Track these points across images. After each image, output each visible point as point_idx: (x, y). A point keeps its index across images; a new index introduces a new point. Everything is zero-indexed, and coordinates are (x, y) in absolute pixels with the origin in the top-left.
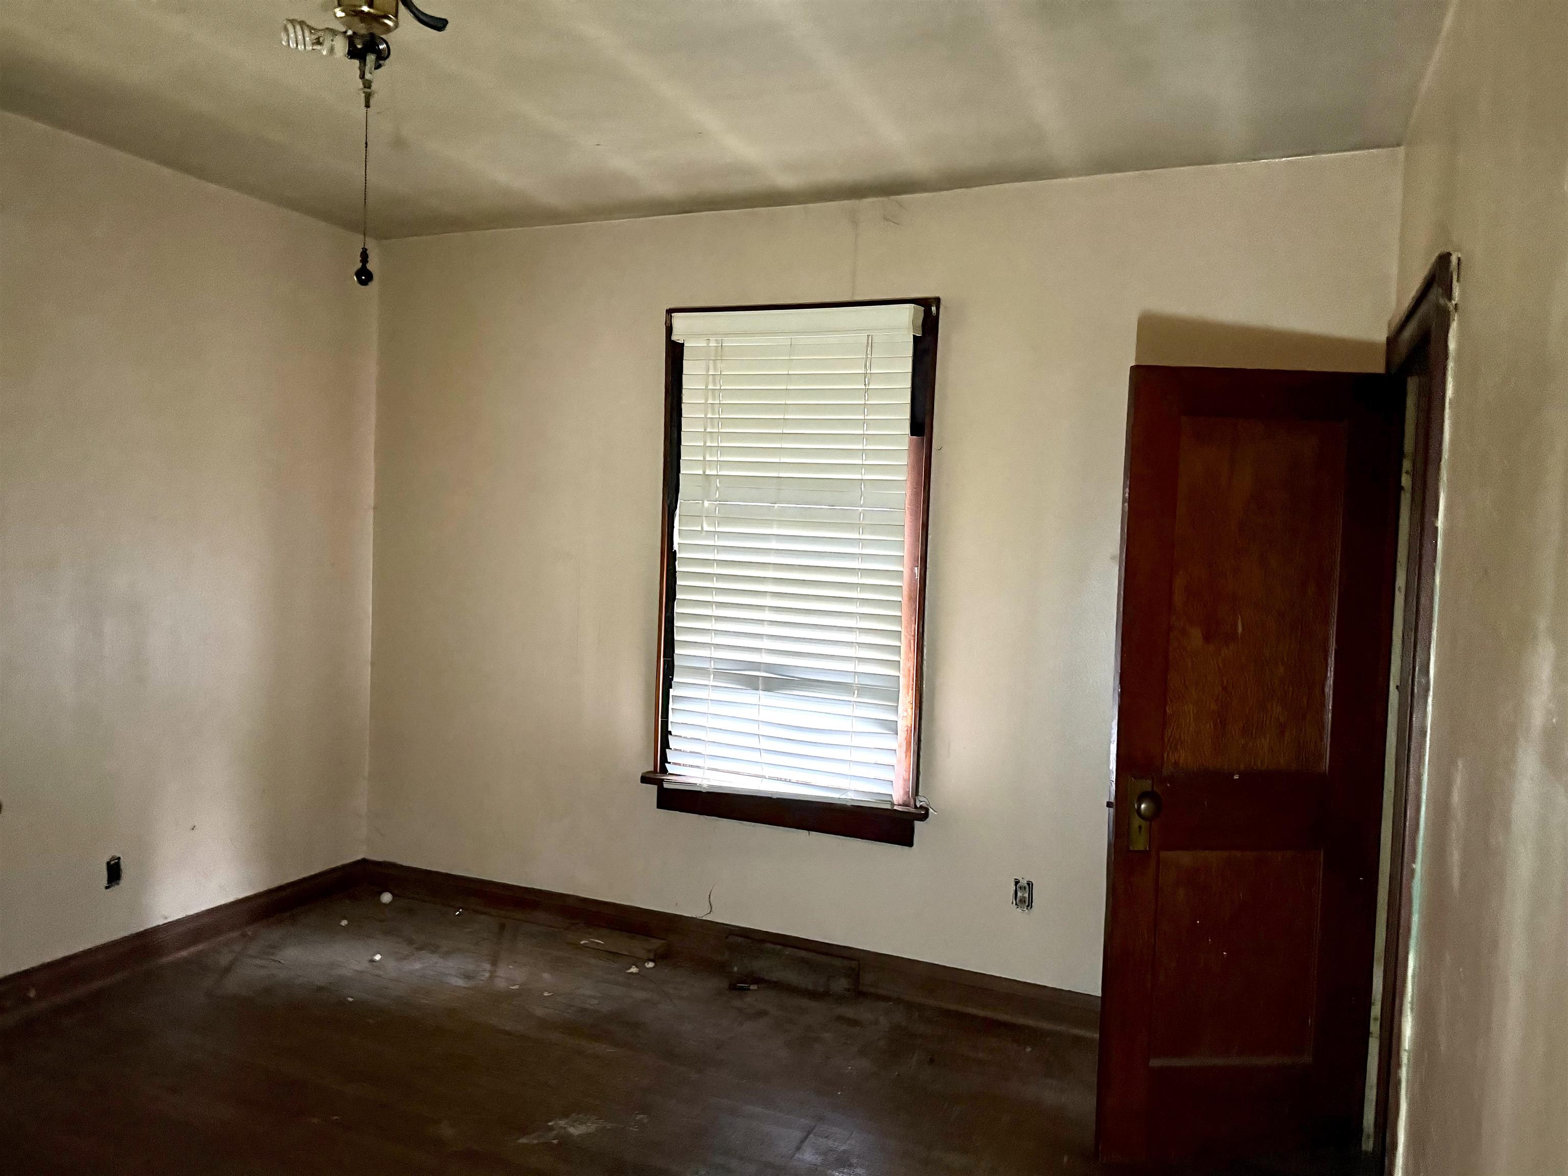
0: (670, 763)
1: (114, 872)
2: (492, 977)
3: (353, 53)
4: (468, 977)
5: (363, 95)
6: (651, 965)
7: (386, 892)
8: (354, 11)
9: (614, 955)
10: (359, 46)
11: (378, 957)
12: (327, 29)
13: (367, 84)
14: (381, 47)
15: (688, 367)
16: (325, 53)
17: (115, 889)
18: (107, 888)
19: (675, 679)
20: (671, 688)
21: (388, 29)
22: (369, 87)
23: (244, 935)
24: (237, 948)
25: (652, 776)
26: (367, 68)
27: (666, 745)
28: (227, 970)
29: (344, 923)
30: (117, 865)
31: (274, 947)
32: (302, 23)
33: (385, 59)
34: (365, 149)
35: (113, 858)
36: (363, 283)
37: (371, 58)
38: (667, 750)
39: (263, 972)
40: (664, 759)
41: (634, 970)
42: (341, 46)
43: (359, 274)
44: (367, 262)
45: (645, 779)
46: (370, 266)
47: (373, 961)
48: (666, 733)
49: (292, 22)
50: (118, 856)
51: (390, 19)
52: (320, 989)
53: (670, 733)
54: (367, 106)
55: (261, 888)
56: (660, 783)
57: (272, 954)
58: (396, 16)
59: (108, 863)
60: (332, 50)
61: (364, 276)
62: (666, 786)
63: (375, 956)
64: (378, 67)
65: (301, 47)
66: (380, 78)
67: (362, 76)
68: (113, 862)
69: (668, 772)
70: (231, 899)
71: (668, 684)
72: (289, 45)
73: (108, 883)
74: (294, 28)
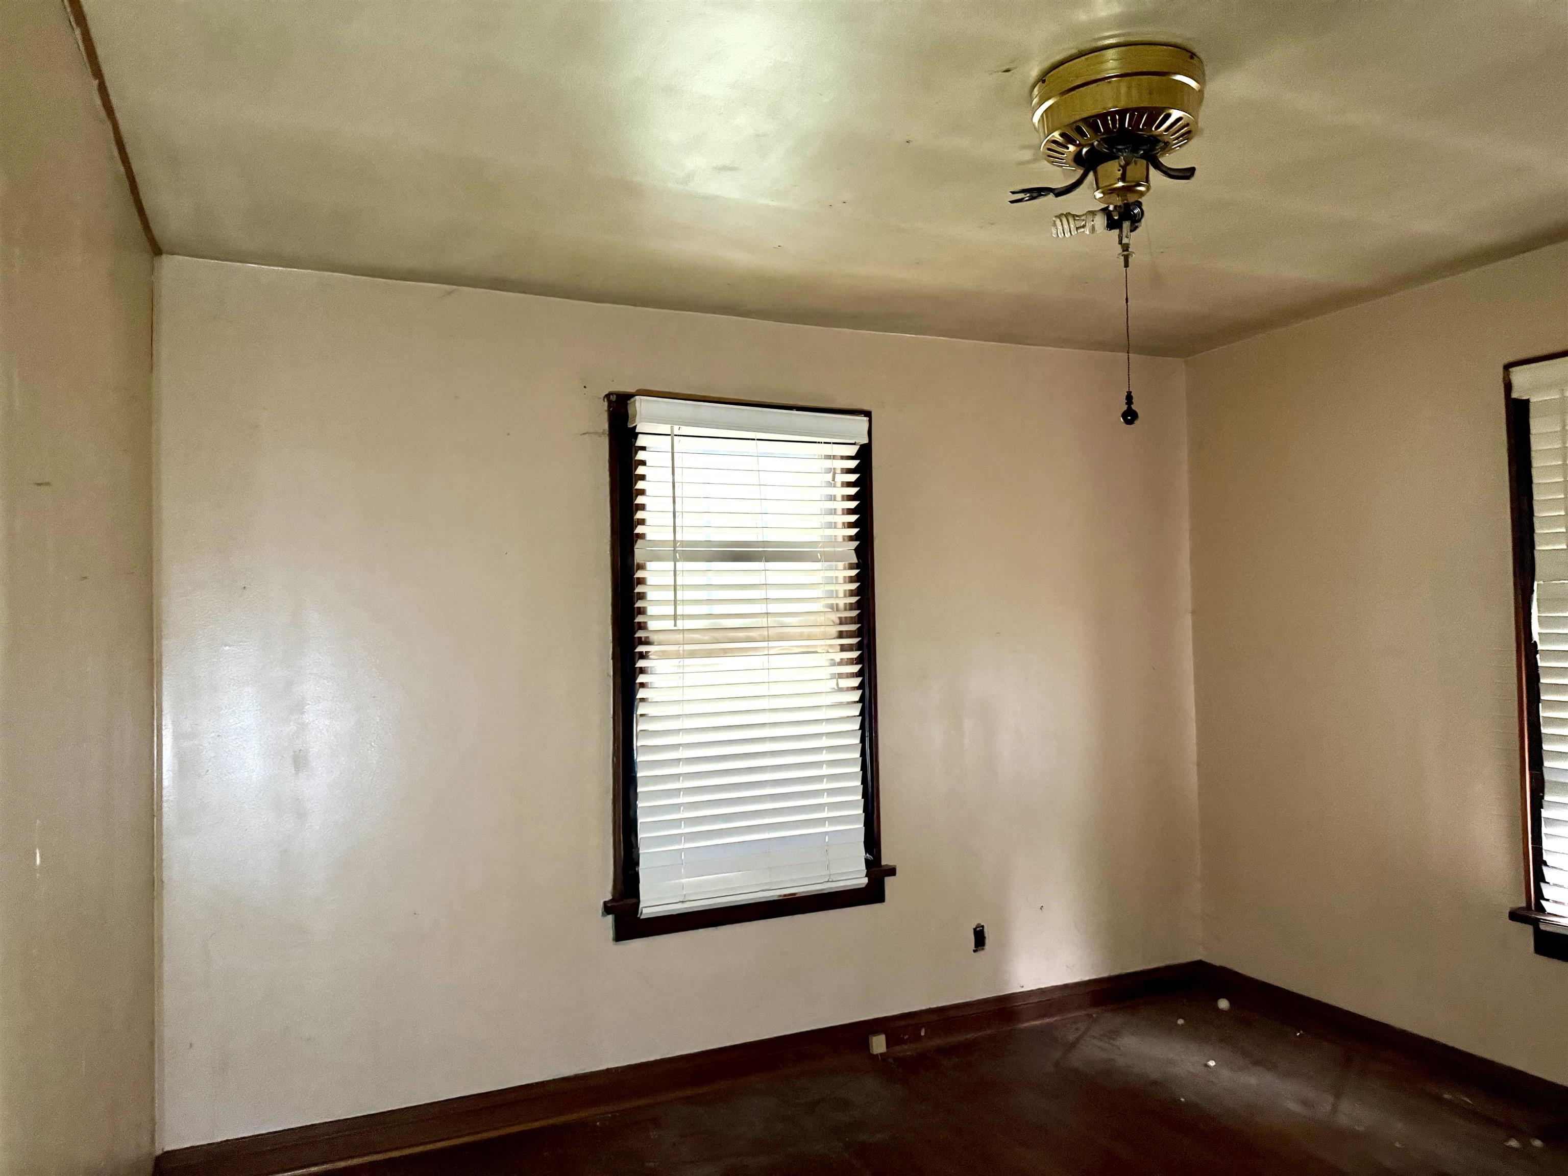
0: (1548, 900)
1: (980, 938)
2: (1335, 1110)
3: (1112, 224)
4: (1305, 1103)
5: (1123, 258)
6: (1538, 1143)
7: (1223, 998)
8: (1110, 190)
9: (1489, 1121)
10: (1116, 218)
11: (1212, 1063)
12: (1089, 211)
13: (1126, 248)
14: (1136, 211)
15: (1537, 426)
16: (1088, 232)
17: (980, 953)
18: (975, 951)
19: (1547, 798)
20: (1542, 808)
21: (1142, 194)
22: (1127, 250)
23: (1089, 1016)
24: (1082, 1027)
25: (1525, 913)
26: (1124, 234)
27: (1540, 878)
28: (1073, 1045)
29: (1181, 1022)
30: (982, 932)
31: (1113, 1034)
32: (1067, 215)
33: (1139, 221)
34: (1126, 304)
35: (979, 926)
36: (1128, 422)
37: (1126, 225)
38: (1543, 885)
39: (1104, 1055)
40: (1540, 895)
41: (1513, 1143)
42: (1100, 221)
43: (1124, 415)
44: (1132, 403)
45: (1515, 916)
46: (1133, 407)
47: (1206, 1066)
48: (1540, 862)
49: (1059, 217)
50: (982, 924)
51: (1140, 185)
52: (1155, 1083)
53: (1545, 863)
54: (1126, 265)
55: (1105, 974)
56: (1535, 923)
57: (1114, 1039)
58: (1147, 181)
59: (975, 929)
60: (1093, 229)
61: (1130, 416)
62: (1543, 927)
63: (1208, 1061)
64: (1133, 230)
65: (1068, 235)
66: (1135, 239)
67: (1120, 242)
68: (978, 929)
69: (1546, 911)
70: (1077, 979)
71: (1537, 804)
72: (1058, 236)
73: (975, 947)
74: (1061, 221)
